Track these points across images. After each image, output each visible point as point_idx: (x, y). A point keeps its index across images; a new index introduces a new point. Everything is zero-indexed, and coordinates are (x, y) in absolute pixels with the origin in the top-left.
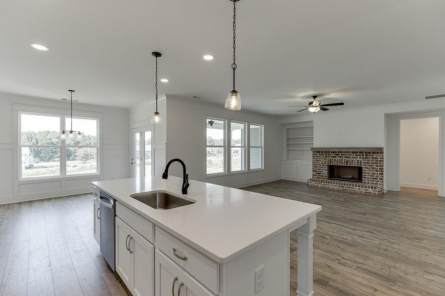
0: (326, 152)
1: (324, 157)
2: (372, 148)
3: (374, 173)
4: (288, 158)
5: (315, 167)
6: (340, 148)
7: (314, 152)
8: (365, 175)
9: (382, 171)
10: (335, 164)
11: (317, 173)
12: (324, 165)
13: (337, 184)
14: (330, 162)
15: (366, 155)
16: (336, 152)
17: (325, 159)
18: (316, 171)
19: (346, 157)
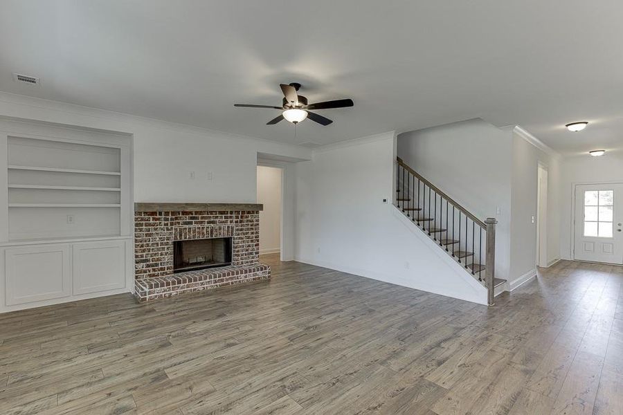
1: (167, 225)
3: (249, 246)
5: (144, 251)
6: (205, 205)
7: (138, 213)
9: (258, 241)
10: (189, 237)
11: (148, 266)
12: (167, 244)
14: (181, 235)
15: (242, 217)
16: (191, 213)
17: (168, 229)
18: (147, 261)
19: (209, 223)
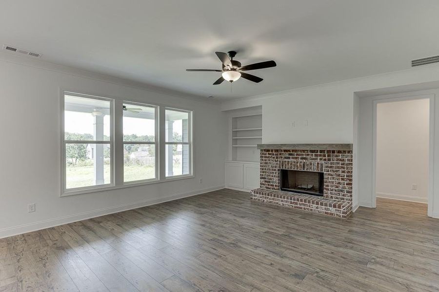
0: (277, 151)
1: (274, 158)
2: (337, 145)
3: (339, 183)
4: (234, 159)
5: (263, 172)
6: (294, 145)
7: (262, 150)
8: (327, 186)
9: (351, 180)
10: (287, 167)
11: (265, 182)
12: (275, 170)
13: (288, 198)
14: (283, 166)
15: (328, 156)
16: (289, 151)
17: (275, 161)
18: (265, 178)
19: (302, 158)
